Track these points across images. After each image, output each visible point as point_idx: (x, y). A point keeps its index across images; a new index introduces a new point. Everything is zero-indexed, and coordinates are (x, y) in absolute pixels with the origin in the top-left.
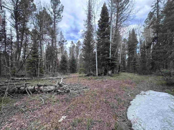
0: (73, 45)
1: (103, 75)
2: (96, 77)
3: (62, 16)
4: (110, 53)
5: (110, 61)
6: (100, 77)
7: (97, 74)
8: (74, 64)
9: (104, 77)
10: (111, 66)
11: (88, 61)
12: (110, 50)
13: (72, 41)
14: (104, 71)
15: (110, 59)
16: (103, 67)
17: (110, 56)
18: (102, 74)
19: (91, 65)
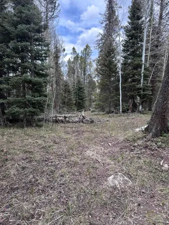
0: (75, 55)
1: (130, 111)
2: (119, 115)
3: (59, 4)
4: (142, 79)
5: (142, 91)
6: (126, 114)
7: (121, 111)
8: (81, 96)
9: (131, 114)
10: (143, 98)
11: (108, 92)
12: (142, 74)
13: (74, 49)
14: (131, 106)
15: (141, 89)
16: (130, 100)
17: (142, 84)
18: (128, 110)
19: (112, 97)
